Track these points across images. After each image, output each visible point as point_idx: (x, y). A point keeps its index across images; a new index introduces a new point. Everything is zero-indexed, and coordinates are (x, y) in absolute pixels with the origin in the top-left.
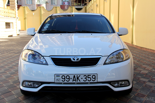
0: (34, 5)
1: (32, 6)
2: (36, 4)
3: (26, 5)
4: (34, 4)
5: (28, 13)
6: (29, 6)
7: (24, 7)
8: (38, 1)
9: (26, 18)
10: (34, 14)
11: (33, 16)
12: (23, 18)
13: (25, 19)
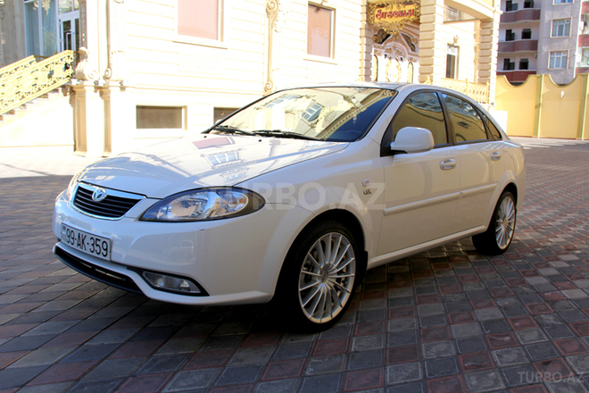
0: (569, 71)
1: (562, 73)
2: (576, 66)
3: (548, 71)
4: (571, 66)
5: (547, 90)
6: (556, 72)
7: (538, 78)
8: (582, 60)
9: (540, 104)
10: (563, 93)
11: (560, 99)
12: (533, 104)
13: (538, 106)
